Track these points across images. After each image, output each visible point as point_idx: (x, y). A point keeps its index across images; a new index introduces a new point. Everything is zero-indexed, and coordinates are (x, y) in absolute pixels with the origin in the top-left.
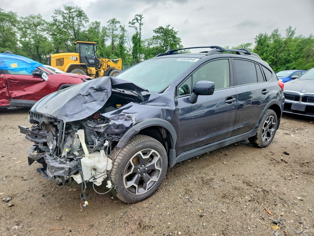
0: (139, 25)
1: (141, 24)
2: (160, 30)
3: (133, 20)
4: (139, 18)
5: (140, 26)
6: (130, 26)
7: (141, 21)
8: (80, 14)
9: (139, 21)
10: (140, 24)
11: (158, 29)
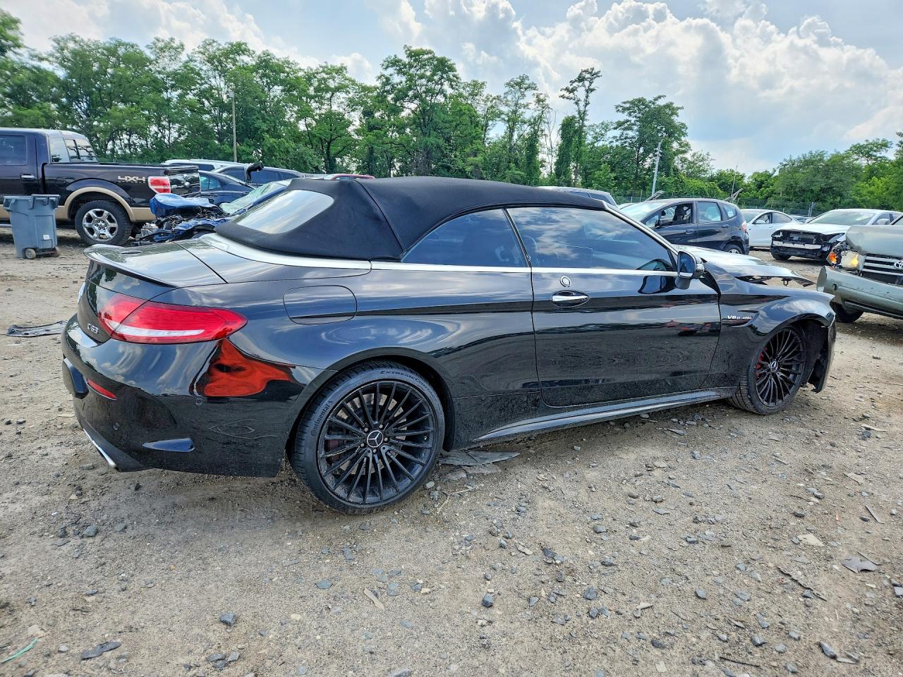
0: (585, 93)
1: (589, 90)
2: (637, 104)
3: (572, 82)
4: (588, 76)
5: (587, 97)
6: (563, 97)
7: (591, 83)
8: (443, 66)
9: (587, 83)
10: (587, 91)
11: (632, 103)
